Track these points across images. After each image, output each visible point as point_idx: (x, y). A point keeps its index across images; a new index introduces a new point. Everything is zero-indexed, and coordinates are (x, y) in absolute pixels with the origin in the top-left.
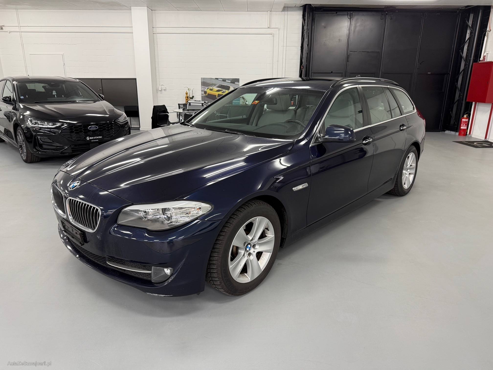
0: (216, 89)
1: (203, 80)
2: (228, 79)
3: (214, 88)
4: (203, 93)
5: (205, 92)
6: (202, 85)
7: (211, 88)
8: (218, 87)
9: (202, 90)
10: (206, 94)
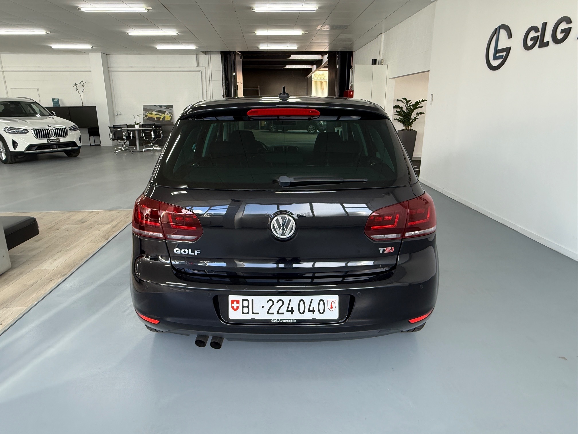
0: (155, 113)
1: (144, 107)
2: (164, 106)
3: (153, 112)
4: (145, 116)
5: (146, 116)
6: (143, 110)
7: (151, 112)
8: (156, 112)
9: (144, 114)
10: (147, 117)
